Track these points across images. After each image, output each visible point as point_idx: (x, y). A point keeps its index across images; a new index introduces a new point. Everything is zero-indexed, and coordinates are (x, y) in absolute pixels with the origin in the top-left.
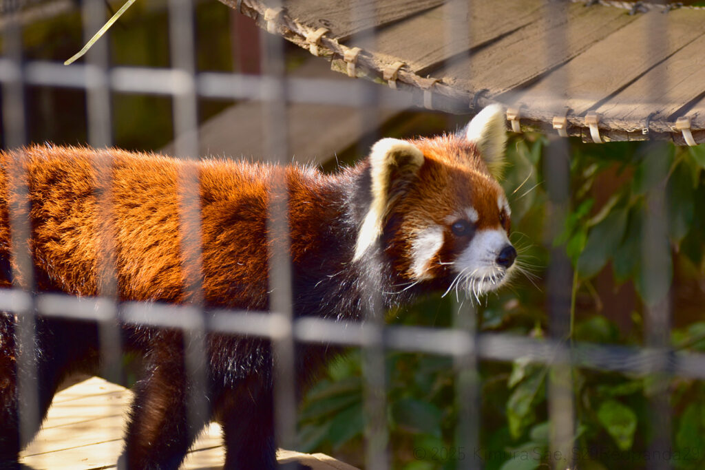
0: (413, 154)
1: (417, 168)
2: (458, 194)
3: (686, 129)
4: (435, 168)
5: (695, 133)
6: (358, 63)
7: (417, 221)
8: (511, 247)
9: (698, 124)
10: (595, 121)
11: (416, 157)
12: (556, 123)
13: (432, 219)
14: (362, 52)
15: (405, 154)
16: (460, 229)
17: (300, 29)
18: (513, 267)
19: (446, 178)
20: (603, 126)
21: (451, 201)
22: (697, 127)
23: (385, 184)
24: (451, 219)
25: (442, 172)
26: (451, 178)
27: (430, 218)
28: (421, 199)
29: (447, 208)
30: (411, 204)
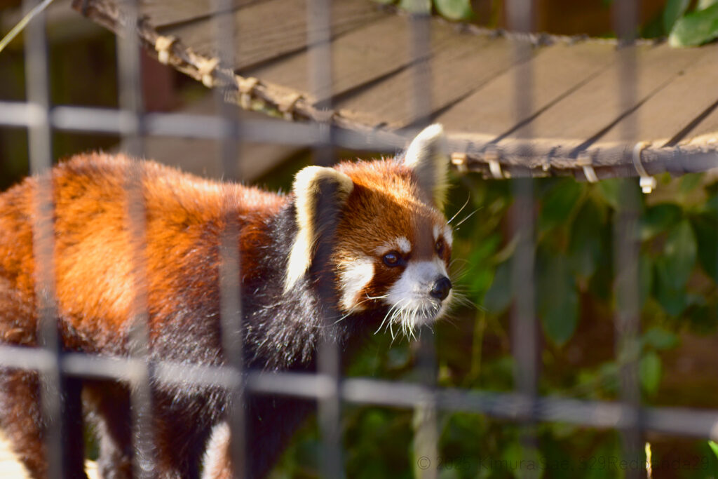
0: (340, 181)
1: (345, 196)
2: (389, 225)
3: (588, 166)
4: (365, 196)
5: (598, 169)
6: (254, 95)
7: (344, 253)
8: (445, 278)
9: (599, 161)
10: (495, 157)
11: (344, 184)
12: (456, 158)
13: (362, 250)
14: (259, 83)
15: (331, 181)
16: (393, 259)
17: (193, 59)
18: (448, 299)
19: (377, 206)
20: (503, 161)
21: (381, 231)
22: (599, 163)
23: (312, 214)
24: (383, 250)
25: (373, 202)
26: (383, 207)
27: (359, 249)
28: (350, 229)
29: (378, 239)
30: (341, 235)
